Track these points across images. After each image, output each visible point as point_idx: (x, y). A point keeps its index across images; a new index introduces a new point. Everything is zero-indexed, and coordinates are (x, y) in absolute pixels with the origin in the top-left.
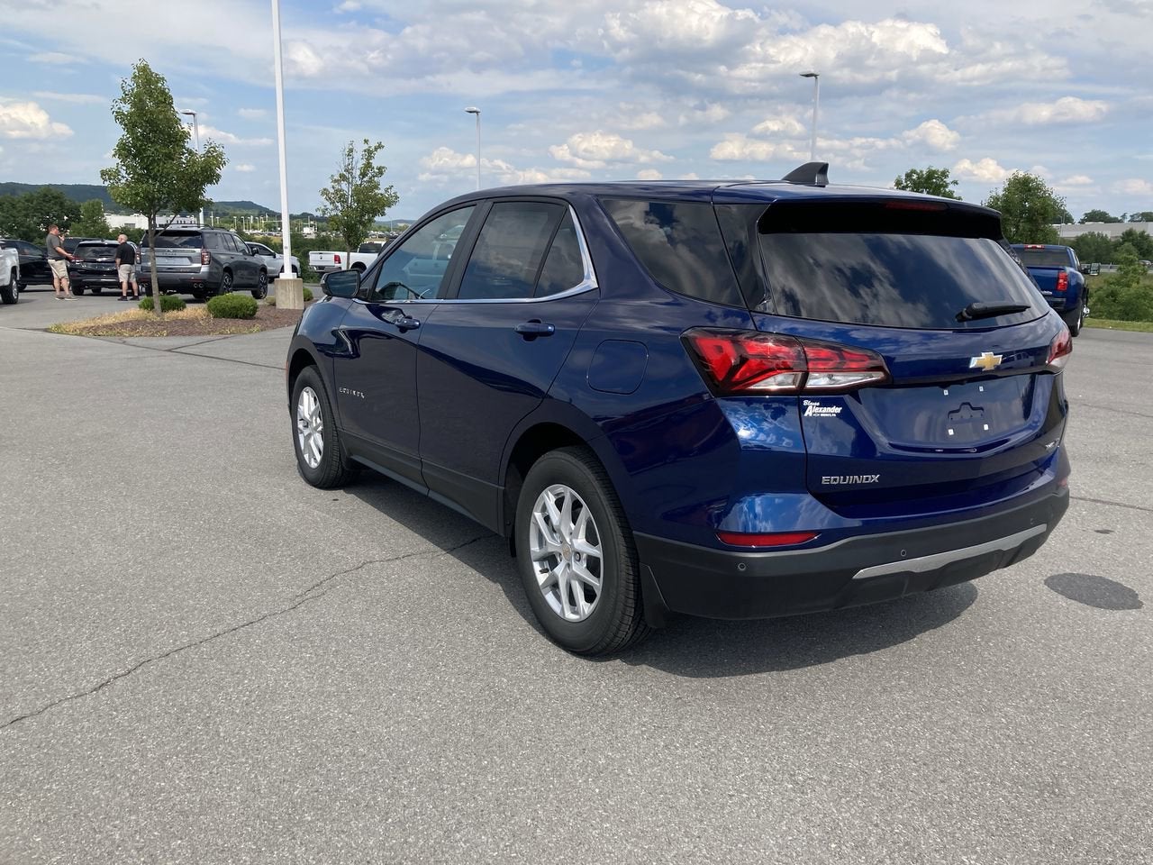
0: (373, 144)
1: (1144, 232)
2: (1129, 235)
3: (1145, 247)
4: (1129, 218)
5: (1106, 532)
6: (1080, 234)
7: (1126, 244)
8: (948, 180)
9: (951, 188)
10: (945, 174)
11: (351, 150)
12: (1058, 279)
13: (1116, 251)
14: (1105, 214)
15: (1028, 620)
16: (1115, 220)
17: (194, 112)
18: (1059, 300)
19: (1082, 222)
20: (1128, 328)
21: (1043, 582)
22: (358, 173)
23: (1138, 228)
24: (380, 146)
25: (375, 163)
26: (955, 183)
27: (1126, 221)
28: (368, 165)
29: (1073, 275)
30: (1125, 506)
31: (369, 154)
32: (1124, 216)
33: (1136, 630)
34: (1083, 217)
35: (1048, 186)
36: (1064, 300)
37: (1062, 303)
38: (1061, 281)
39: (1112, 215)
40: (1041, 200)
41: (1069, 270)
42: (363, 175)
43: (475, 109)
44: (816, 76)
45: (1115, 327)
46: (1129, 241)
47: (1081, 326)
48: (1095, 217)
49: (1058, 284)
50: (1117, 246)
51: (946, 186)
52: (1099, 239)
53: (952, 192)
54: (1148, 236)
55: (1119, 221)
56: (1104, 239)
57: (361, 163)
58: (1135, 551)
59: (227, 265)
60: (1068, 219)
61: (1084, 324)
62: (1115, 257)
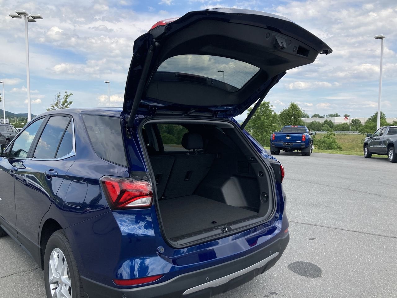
0: (68, 94)
1: (330, 121)
2: (326, 121)
3: (331, 125)
4: (326, 116)
5: (313, 239)
6: (311, 121)
7: (326, 124)
8: (270, 105)
9: (271, 107)
10: (268, 103)
11: (59, 95)
12: (302, 137)
13: (323, 126)
14: (319, 115)
15: (278, 289)
16: (322, 117)
17: (3, 82)
18: (303, 144)
19: (312, 118)
20: (326, 152)
21: (287, 267)
22: (62, 103)
23: (329, 119)
24: (71, 94)
25: (69, 100)
26: (272, 106)
27: (325, 117)
28: (66, 101)
29: (307, 136)
30: (321, 226)
31: (67, 96)
32: (324, 116)
33: (321, 291)
34: (312, 116)
35: (299, 107)
36: (305, 144)
37: (304, 145)
38: (303, 138)
39: (321, 115)
40: (297, 112)
41: (305, 134)
42: (63, 104)
43: (108, 81)
44: (223, 72)
45: (322, 152)
46: (326, 123)
47: (311, 152)
48: (316, 116)
49: (302, 139)
50: (323, 125)
51: (269, 107)
52: (317, 123)
53: (271, 109)
54: (332, 122)
55: (323, 117)
56: (319, 123)
57: (63, 100)
58: (323, 248)
59: (8, 137)
60: (308, 117)
61: (313, 151)
62: (323, 128)
